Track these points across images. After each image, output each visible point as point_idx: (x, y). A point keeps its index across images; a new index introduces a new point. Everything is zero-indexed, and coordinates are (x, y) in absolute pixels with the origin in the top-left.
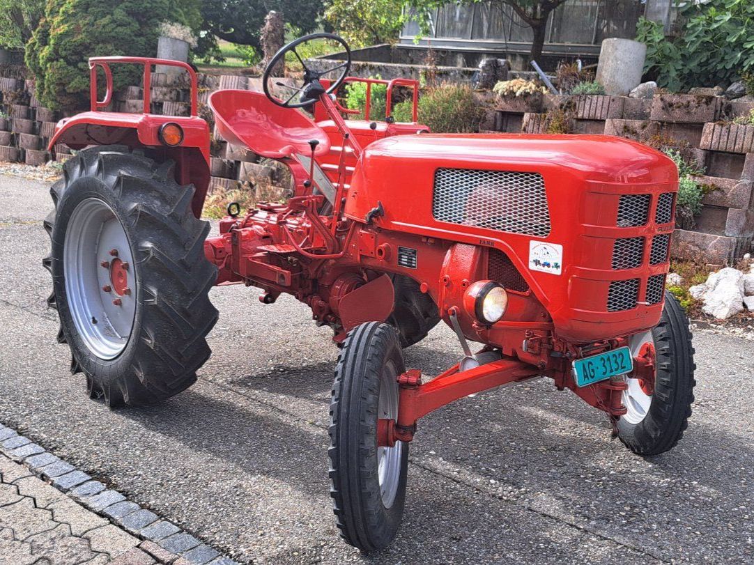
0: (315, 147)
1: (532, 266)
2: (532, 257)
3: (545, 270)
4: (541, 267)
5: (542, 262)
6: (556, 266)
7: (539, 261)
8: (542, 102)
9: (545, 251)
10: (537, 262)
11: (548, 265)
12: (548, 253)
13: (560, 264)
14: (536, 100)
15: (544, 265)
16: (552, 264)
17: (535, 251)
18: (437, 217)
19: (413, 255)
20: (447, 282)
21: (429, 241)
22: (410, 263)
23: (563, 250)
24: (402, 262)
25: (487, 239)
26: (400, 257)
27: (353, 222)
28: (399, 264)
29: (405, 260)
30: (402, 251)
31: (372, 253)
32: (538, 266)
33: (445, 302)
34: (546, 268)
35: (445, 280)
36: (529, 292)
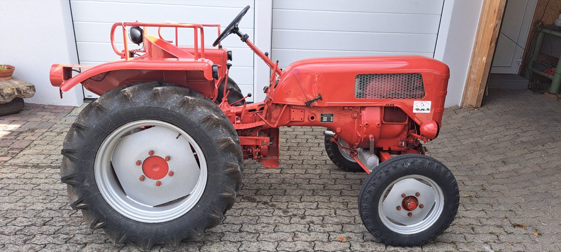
0: (229, 67)
1: (415, 111)
2: (415, 107)
3: (422, 112)
5: (420, 109)
6: (428, 109)
7: (419, 109)
9: (422, 104)
10: (417, 109)
11: (424, 110)
12: (423, 105)
13: (430, 108)
15: (421, 110)
17: (417, 105)
18: (357, 97)
19: (330, 116)
20: (368, 126)
21: (350, 108)
22: (329, 120)
23: (432, 103)
24: (323, 121)
25: (389, 102)
26: (322, 118)
27: (285, 106)
28: (321, 121)
29: (325, 119)
30: (323, 115)
31: (302, 119)
32: (418, 111)
33: (364, 134)
34: (422, 111)
35: (367, 125)
36: (407, 122)
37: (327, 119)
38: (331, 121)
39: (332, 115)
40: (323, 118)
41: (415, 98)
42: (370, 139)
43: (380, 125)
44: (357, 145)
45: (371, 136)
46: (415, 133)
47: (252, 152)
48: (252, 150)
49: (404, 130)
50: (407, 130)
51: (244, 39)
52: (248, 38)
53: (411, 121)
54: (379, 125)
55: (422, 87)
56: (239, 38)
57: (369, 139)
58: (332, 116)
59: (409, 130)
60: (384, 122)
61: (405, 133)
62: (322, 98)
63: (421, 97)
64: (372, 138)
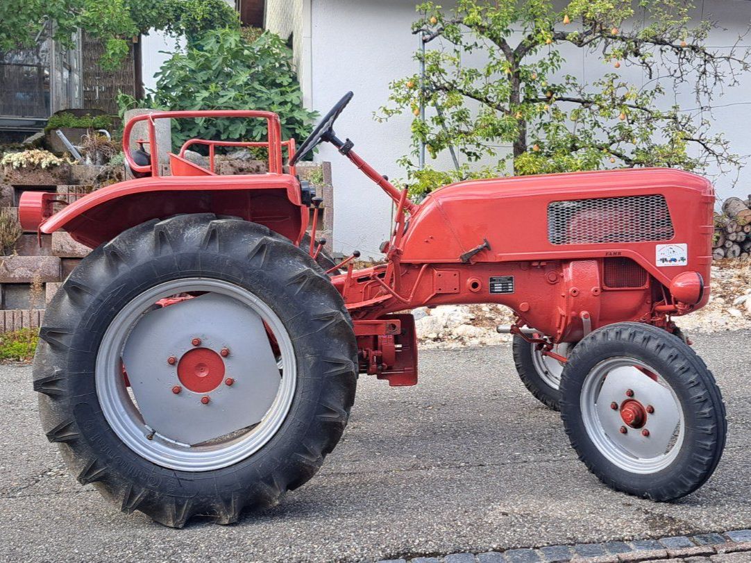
1: (659, 264)
2: (659, 256)
3: (673, 264)
4: (668, 263)
5: (669, 259)
6: (683, 259)
7: (666, 259)
8: (71, 174)
9: (671, 250)
10: (664, 260)
11: (675, 260)
12: (674, 252)
13: (686, 257)
14: (65, 172)
15: (670, 261)
16: (678, 259)
17: (662, 251)
18: (553, 242)
19: (508, 282)
20: (577, 293)
21: (542, 264)
22: (505, 289)
23: (688, 247)
24: (496, 290)
25: (613, 250)
26: (492, 286)
27: (424, 266)
28: (491, 292)
29: (498, 287)
30: (494, 280)
31: (455, 289)
32: (665, 263)
33: (572, 310)
34: (673, 262)
35: (575, 292)
36: (647, 286)
37: (502, 286)
38: (510, 290)
39: (511, 279)
40: (494, 286)
41: (659, 239)
42: (583, 319)
43: (599, 291)
44: (559, 333)
45: (583, 313)
46: (665, 304)
47: (367, 355)
48: (367, 351)
49: (643, 302)
50: (649, 302)
51: (346, 149)
52: (352, 149)
53: (655, 282)
54: (596, 291)
55: (667, 219)
56: (336, 149)
57: (581, 319)
58: (510, 281)
59: (653, 303)
60: (605, 288)
61: (647, 307)
62: (491, 248)
63: (668, 238)
64: (586, 316)
